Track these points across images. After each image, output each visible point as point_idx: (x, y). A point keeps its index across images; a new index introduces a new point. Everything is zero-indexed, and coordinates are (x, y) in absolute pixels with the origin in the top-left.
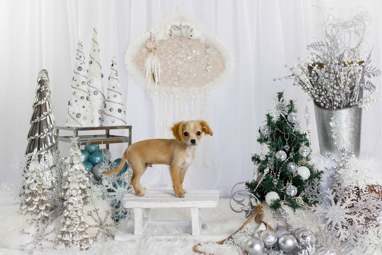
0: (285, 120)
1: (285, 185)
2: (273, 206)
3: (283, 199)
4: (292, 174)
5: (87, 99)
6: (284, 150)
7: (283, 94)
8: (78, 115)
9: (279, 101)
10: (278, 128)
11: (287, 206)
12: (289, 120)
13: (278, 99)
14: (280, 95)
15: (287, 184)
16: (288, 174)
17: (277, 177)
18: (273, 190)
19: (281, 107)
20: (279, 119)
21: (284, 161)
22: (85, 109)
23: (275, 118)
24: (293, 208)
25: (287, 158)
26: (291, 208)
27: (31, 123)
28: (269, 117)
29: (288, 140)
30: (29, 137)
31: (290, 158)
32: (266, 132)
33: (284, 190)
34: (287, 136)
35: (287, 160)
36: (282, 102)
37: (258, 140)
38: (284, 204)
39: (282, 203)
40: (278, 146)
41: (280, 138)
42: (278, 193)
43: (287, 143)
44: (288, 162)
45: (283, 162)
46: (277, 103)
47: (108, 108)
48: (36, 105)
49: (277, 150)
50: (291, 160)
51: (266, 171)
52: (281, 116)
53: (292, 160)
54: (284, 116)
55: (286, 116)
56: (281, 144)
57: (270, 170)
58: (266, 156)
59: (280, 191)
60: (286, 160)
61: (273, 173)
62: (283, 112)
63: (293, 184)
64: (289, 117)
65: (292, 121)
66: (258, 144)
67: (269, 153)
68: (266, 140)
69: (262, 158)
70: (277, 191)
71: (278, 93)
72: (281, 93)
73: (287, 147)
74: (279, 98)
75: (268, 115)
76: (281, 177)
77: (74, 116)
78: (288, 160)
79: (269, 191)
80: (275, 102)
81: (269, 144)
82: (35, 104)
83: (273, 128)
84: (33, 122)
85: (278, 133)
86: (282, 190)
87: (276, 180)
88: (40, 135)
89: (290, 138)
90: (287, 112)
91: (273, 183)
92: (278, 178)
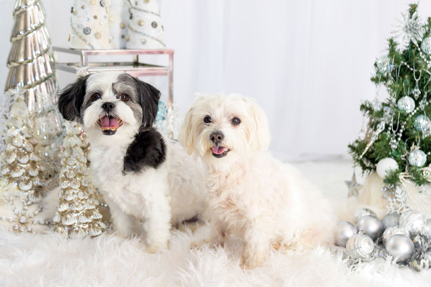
0: (417, 48)
1: (409, 149)
2: (388, 180)
3: (404, 171)
4: (421, 134)
5: (101, 5)
6: (412, 96)
7: (417, 6)
8: (87, 31)
9: (411, 18)
10: (404, 62)
11: (408, 181)
12: (424, 49)
13: (408, 14)
14: (413, 9)
15: (412, 148)
16: (415, 134)
17: (397, 138)
18: (389, 156)
19: (411, 29)
20: (408, 47)
21: (411, 113)
22: (97, 21)
23: (402, 46)
24: (417, 183)
25: (415, 109)
26: (415, 184)
27: (11, 41)
28: (392, 44)
29: (419, 81)
30: (9, 63)
31: (420, 109)
32: (387, 68)
33: (405, 157)
34: (417, 75)
35: (415, 111)
36: (415, 19)
37: (373, 80)
38: (405, 178)
39: (401, 176)
40: (403, 89)
41: (406, 77)
42: (398, 161)
43: (417, 85)
44: (416, 115)
45: (408, 114)
46: (406, 21)
47: (136, 19)
48: (18, 13)
49: (400, 96)
50: (420, 113)
51: (381, 126)
52: (412, 43)
53: (423, 111)
54: (415, 43)
55: (420, 43)
56: (407, 87)
57: (387, 126)
58: (384, 105)
59: (401, 158)
60: (413, 111)
61: (391, 131)
62: (415, 35)
63: (422, 149)
64: (424, 44)
65: (428, 52)
66: (373, 84)
67: (388, 99)
68: (385, 79)
69: (377, 108)
70: (395, 158)
71: (410, 6)
72: (414, 5)
73: (417, 92)
74: (410, 12)
75: (391, 41)
76: (404, 138)
77: (81, 31)
78: (417, 111)
79: (383, 157)
80: (404, 21)
81: (389, 86)
82: (16, 10)
83: (397, 62)
84: (14, 39)
85: (404, 70)
86: (403, 157)
87: (395, 141)
88: (27, 61)
89: (422, 78)
90: (422, 36)
91: (390, 146)
92: (399, 139)
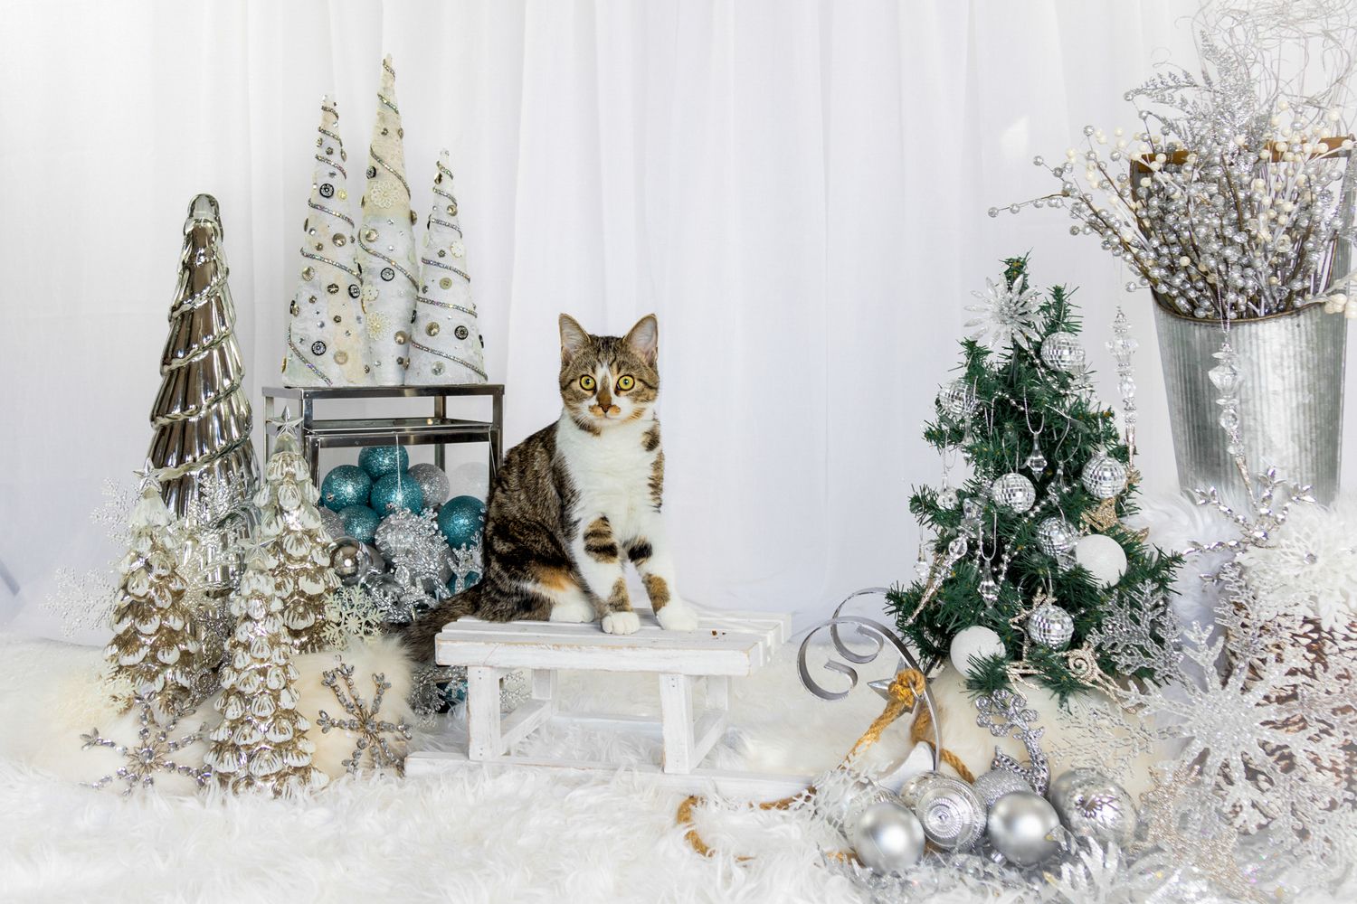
0: (1032, 359)
1: (1028, 603)
2: (979, 682)
3: (1018, 657)
4: (1054, 564)
5: (351, 295)
6: (1027, 472)
7: (1024, 263)
8: (319, 348)
9: (1010, 289)
10: (1003, 391)
11: (1031, 685)
12: (1047, 360)
13: (1004, 282)
14: (1015, 269)
15: (1037, 600)
16: (1038, 563)
17: (995, 576)
18: (980, 622)
19: (1019, 314)
20: (1010, 358)
21: (1026, 514)
22: (341, 328)
23: (997, 359)
24: (1056, 690)
25: (1037, 503)
26: (1052, 692)
27: (162, 373)
28: (974, 351)
29: (1042, 435)
30: (153, 419)
31: (1050, 503)
32: (962, 410)
33: (1021, 623)
34: (1036, 421)
35: (1038, 509)
36: (1020, 293)
37: (929, 435)
38: (1023, 676)
39: (1013, 671)
40: (1003, 456)
41: (1007, 425)
42: (1001, 634)
43: (1036, 447)
44: (1039, 519)
45: (1019, 515)
46: (1000, 296)
47: (423, 323)
48: (176, 314)
49: (1001, 471)
50: (1050, 512)
51: (958, 548)
52: (1017, 347)
53: (1057, 509)
54: (1025, 346)
55: (1038, 348)
56: (1013, 450)
57: (972, 546)
58: (960, 494)
59: (1008, 626)
60: (1032, 509)
61: (981, 558)
62: (1025, 329)
63: (1062, 603)
64: (1046, 350)
65: (1059, 366)
66: (930, 447)
67: (970, 481)
68: (957, 435)
69: (946, 502)
70: (995, 626)
71: (1007, 263)
72: (1018, 261)
73: (1036, 461)
74: (1008, 278)
75: (971, 345)
76: (1013, 575)
77: (305, 349)
78: (1043, 509)
79: (966, 625)
80: (996, 294)
81: (970, 449)
82: (174, 309)
83: (984, 391)
84: (166, 368)
85: (1004, 412)
86: (1014, 624)
87: (991, 583)
88: (188, 412)
89: (1048, 426)
90: (1043, 330)
91: (980, 596)
92: (1002, 578)
